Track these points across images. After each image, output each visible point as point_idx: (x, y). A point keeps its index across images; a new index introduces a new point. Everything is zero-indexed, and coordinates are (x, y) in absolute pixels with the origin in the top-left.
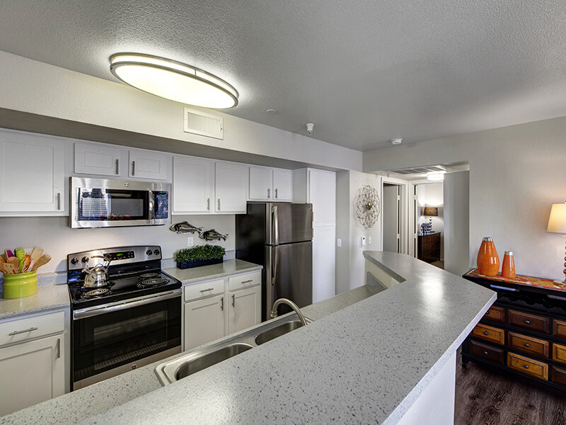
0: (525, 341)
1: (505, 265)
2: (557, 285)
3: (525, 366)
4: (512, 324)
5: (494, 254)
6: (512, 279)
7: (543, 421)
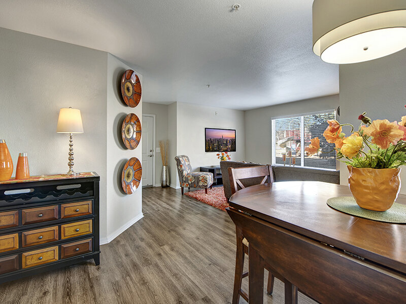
0: (39, 234)
1: (19, 168)
2: (64, 175)
3: (40, 259)
4: (27, 223)
5: (8, 158)
6: (26, 179)
7: (55, 299)
